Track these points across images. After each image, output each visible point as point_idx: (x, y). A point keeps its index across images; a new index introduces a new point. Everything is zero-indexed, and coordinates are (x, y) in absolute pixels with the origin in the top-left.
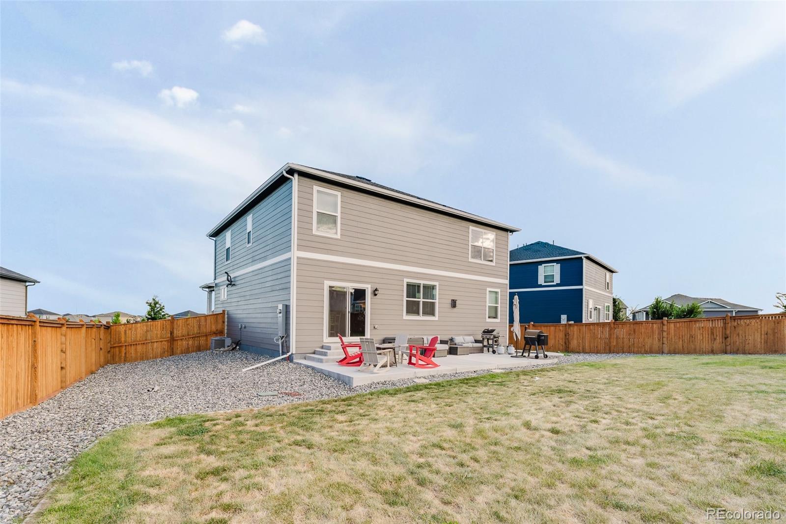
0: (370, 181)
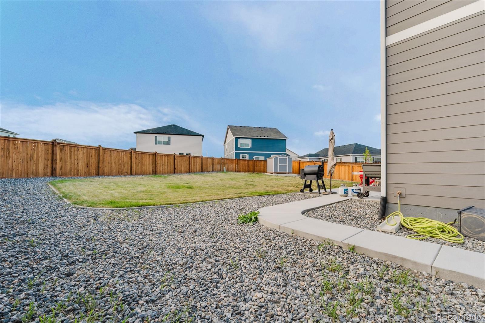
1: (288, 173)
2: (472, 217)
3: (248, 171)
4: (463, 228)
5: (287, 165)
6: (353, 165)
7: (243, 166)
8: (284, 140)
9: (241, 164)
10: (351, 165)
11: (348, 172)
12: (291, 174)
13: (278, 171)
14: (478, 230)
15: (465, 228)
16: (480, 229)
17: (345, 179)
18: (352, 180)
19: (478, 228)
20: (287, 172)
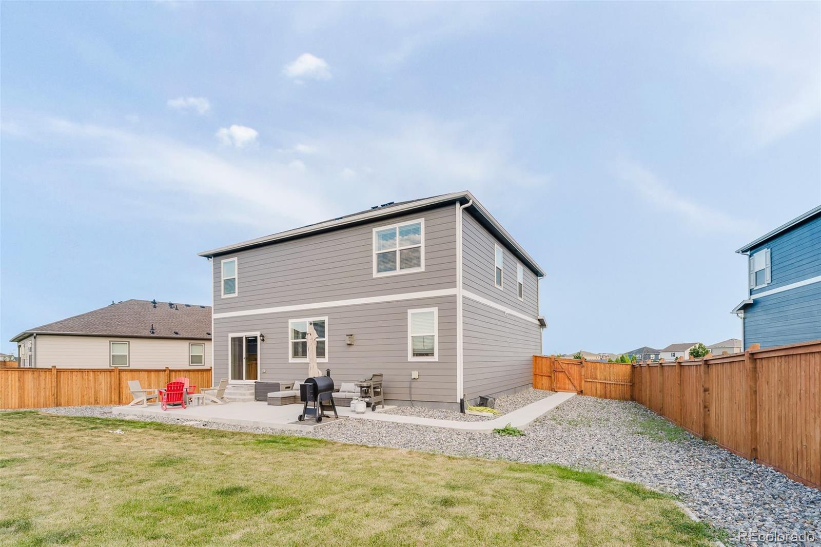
0: (393, 203)
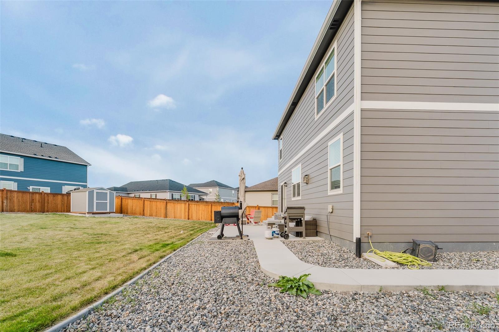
1: (110, 213)
2: (426, 247)
3: (32, 210)
4: (420, 255)
5: (108, 201)
6: (190, 203)
7: (19, 201)
8: (85, 167)
9: (15, 199)
10: (188, 203)
11: (185, 210)
12: (114, 214)
13: (95, 211)
14: (429, 255)
15: (421, 254)
16: (430, 254)
17: (181, 218)
18: (188, 219)
19: (429, 254)
20: (108, 211)
